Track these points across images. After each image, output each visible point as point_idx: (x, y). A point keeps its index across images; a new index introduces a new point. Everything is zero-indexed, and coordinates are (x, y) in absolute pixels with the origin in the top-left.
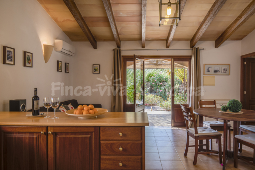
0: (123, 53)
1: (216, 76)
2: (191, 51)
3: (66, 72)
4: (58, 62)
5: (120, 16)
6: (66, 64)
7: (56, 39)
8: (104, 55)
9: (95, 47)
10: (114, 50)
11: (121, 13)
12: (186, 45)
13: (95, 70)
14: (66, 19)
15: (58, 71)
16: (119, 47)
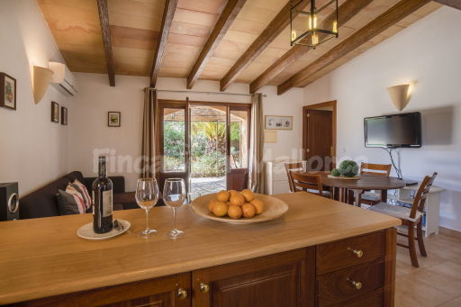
0: (160, 96)
1: (278, 131)
2: (250, 97)
3: (62, 123)
4: (53, 103)
5: (176, 32)
6: (63, 108)
7: (50, 61)
8: (127, 96)
9: (112, 83)
10: (145, 90)
11: (180, 28)
12: (245, 89)
13: (113, 120)
14: (73, 25)
15: (53, 120)
16: (153, 85)
